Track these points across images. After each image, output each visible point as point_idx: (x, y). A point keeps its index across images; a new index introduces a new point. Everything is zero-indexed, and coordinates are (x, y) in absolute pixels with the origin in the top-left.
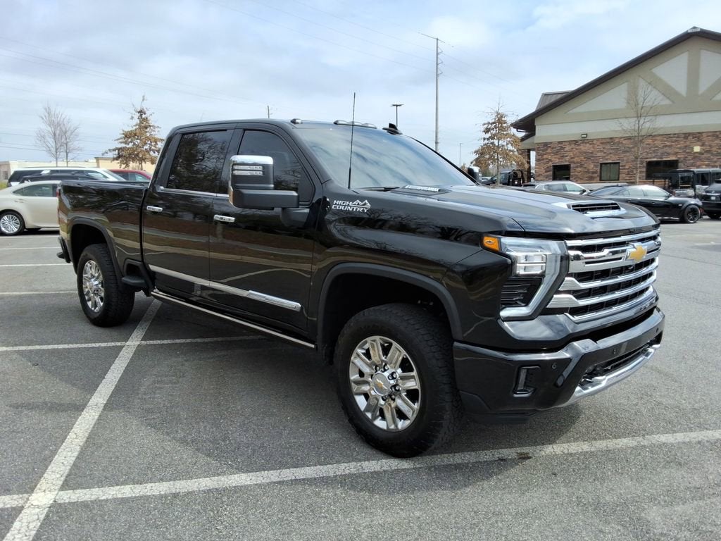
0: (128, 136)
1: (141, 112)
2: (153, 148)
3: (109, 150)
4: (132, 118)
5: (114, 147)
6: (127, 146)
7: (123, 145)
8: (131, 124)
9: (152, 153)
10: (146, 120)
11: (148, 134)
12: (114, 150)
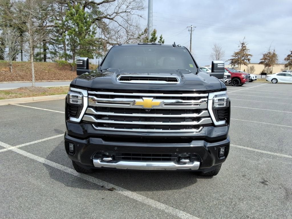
0: (237, 54)
1: (243, 44)
2: (246, 58)
3: (228, 60)
4: (239, 46)
5: (230, 59)
6: (236, 58)
7: (234, 58)
8: (238, 49)
9: (245, 61)
10: (245, 47)
11: (245, 53)
12: (230, 60)
